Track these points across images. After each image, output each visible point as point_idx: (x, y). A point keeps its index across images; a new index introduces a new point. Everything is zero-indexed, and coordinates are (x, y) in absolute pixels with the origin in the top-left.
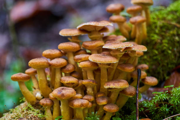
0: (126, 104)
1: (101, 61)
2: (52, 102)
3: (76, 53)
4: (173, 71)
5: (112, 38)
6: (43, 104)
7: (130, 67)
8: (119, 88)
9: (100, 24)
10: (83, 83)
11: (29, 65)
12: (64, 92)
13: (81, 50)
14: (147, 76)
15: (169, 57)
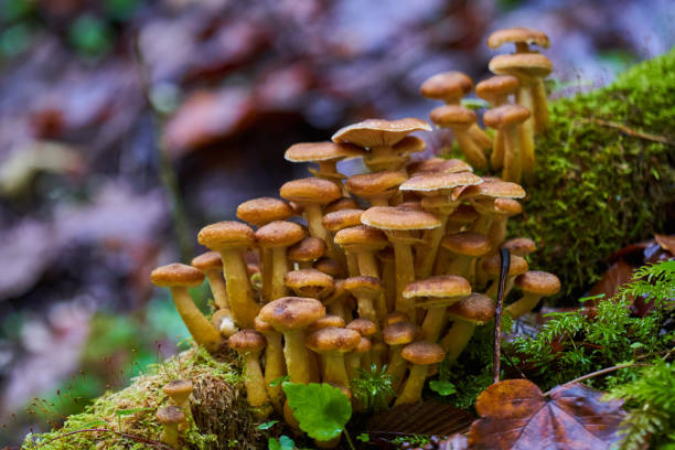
0: (468, 347)
1: (393, 223)
2: (263, 339)
3: (330, 205)
4: (614, 259)
5: (432, 167)
6: (238, 346)
7: (476, 242)
8: (442, 296)
9: (392, 126)
10: (347, 287)
11: (200, 239)
12: (291, 308)
13: (342, 199)
14: (532, 269)
15: (601, 218)
